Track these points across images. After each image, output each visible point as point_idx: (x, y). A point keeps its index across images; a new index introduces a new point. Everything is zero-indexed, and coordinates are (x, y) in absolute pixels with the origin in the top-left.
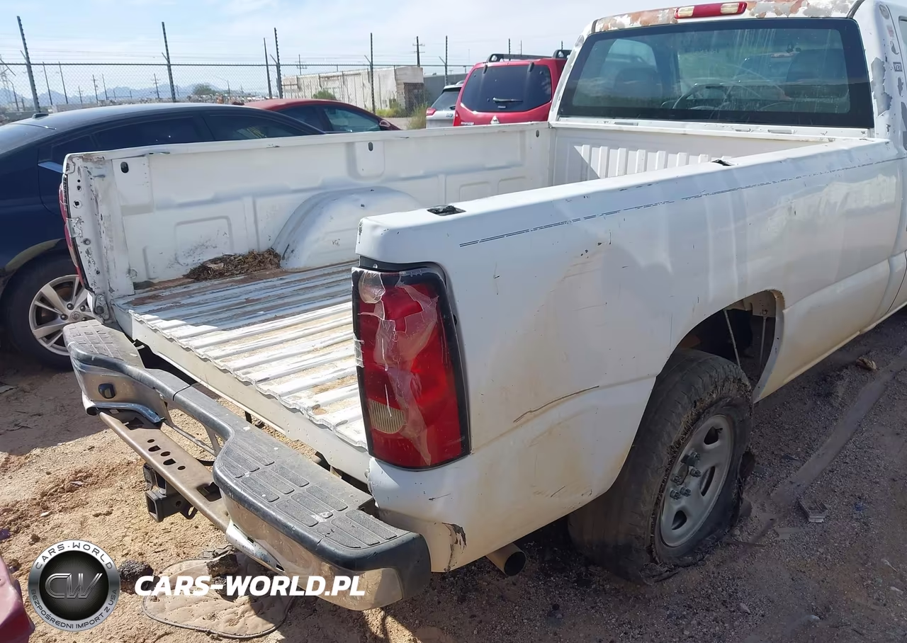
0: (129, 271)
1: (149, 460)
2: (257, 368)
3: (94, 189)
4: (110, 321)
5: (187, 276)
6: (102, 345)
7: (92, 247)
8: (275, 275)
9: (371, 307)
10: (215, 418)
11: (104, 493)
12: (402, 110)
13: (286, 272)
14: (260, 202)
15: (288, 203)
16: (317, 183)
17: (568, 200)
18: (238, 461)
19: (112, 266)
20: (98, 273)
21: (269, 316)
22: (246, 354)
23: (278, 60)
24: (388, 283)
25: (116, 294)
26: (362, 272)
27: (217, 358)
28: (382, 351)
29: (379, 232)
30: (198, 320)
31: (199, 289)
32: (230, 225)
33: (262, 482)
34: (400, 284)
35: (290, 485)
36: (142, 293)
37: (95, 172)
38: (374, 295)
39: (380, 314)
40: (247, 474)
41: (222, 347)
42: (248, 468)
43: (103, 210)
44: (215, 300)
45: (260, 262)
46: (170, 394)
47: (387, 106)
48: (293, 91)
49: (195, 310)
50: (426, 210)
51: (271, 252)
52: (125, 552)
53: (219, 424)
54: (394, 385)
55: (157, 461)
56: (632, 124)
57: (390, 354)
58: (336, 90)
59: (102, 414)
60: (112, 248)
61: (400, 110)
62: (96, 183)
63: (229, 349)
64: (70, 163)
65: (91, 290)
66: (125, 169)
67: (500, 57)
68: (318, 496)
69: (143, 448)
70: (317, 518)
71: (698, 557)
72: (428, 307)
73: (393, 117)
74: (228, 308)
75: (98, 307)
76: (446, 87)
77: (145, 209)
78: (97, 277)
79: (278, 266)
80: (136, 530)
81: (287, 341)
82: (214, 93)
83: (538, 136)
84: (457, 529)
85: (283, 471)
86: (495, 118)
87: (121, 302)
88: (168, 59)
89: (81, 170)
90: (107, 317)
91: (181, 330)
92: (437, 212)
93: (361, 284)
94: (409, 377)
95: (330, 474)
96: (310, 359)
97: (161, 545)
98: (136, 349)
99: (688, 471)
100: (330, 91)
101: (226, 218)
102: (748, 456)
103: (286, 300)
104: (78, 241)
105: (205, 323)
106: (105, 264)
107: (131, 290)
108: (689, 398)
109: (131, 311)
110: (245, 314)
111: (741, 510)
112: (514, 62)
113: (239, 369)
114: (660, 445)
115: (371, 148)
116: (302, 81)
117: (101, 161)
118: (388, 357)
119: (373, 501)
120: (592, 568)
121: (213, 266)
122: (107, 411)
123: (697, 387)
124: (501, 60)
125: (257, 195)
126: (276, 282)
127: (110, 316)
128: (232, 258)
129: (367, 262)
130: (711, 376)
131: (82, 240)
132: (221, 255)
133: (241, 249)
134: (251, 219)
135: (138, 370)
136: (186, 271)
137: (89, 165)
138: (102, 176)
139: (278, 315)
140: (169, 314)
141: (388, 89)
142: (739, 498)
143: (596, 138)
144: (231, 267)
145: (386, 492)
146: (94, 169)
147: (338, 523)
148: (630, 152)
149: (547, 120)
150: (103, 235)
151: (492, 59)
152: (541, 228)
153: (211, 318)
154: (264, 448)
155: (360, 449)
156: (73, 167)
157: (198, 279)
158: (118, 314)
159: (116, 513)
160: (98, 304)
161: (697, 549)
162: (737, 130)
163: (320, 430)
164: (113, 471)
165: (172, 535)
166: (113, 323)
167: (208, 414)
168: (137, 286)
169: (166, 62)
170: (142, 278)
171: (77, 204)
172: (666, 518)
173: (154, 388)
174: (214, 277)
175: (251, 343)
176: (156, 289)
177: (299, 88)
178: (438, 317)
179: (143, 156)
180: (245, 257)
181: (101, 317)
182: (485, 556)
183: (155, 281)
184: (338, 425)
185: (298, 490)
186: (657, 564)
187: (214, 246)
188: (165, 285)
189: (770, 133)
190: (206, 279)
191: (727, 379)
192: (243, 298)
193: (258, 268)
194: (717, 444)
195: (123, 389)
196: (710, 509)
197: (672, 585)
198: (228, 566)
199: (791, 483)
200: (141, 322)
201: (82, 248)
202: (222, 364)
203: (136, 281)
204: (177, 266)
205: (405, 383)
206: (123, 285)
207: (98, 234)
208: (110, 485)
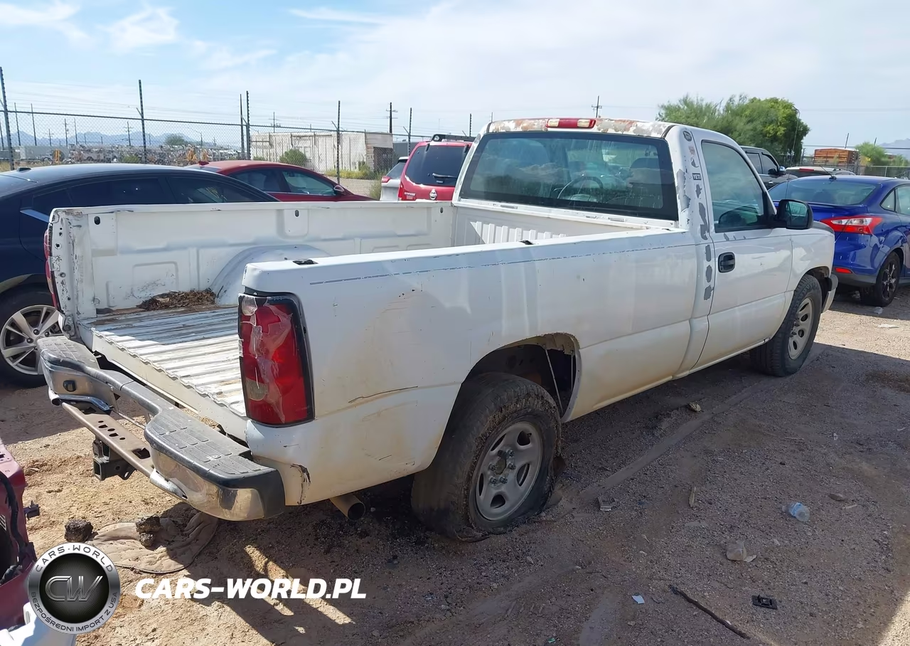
0: (94, 299)
1: (99, 434)
2: (182, 369)
3: (72, 235)
4: (75, 337)
5: (139, 307)
6: (69, 352)
7: (66, 279)
8: (209, 309)
9: (248, 318)
10: (150, 402)
11: (56, 477)
12: (371, 173)
13: (219, 308)
14: (202, 251)
15: (226, 254)
16: (250, 240)
17: (392, 261)
18: (162, 426)
19: (80, 294)
20: (69, 299)
21: (199, 337)
22: (177, 361)
23: (248, 121)
24: (259, 303)
25: (82, 316)
26: (244, 296)
27: (154, 362)
28: (254, 345)
29: (257, 273)
30: (145, 337)
31: (148, 316)
32: (177, 270)
33: (178, 438)
34: (266, 304)
35: (195, 440)
36: (102, 317)
37: (74, 223)
38: (251, 310)
39: (253, 322)
40: (167, 433)
41: (161, 355)
42: (168, 430)
43: (78, 251)
44: (160, 324)
45: (198, 298)
46: (118, 385)
47: (356, 168)
48: (265, 147)
49: (143, 330)
50: (291, 261)
51: (209, 291)
52: (71, 516)
53: (153, 406)
54: (260, 368)
55: (104, 435)
56: (513, 208)
57: (259, 347)
58: (308, 149)
59: (64, 403)
60: (82, 281)
61: (368, 172)
62: (74, 231)
63: (165, 356)
64: (56, 216)
65: (62, 312)
66: (97, 221)
67: (441, 137)
68: (214, 446)
69: (95, 426)
70: (210, 458)
71: (509, 529)
72: (286, 320)
73: (362, 179)
74: (169, 330)
75: (67, 325)
76: (401, 158)
77: (110, 252)
78: (68, 303)
79: (213, 302)
80: (81, 502)
81: (209, 353)
82: (186, 144)
83: (442, 212)
84: (304, 470)
85: (192, 433)
86: (433, 191)
87: (86, 322)
88: (142, 114)
89: (64, 221)
90: (73, 334)
91: (130, 343)
92: (300, 263)
93: (243, 303)
94: (270, 363)
95: (226, 437)
96: (223, 366)
97: (100, 512)
98: (95, 358)
99: (506, 465)
100: (302, 150)
101: (175, 263)
102: (559, 460)
103: (214, 327)
104: (56, 274)
105: (150, 340)
106: (75, 293)
107: (94, 314)
108: (495, 405)
109: (93, 329)
110: (180, 335)
111: (551, 500)
112: (453, 143)
113: (169, 369)
114: (471, 435)
115: (297, 214)
116: (274, 138)
117: (80, 215)
118: (258, 350)
119: (250, 452)
120: (427, 533)
121: (160, 300)
122: (69, 402)
123: (502, 397)
124: (443, 140)
125: (201, 246)
126: (208, 313)
127: (76, 333)
128: (177, 294)
129: (249, 291)
130: (515, 391)
131: (59, 273)
132: (167, 292)
133: (184, 287)
134: (194, 264)
135: (95, 370)
136: (140, 302)
137: (70, 217)
138: (80, 226)
139: (205, 336)
140: (122, 332)
141: (357, 152)
142: (550, 490)
143: (486, 217)
144: (175, 302)
145: (257, 442)
146: (74, 221)
147: (223, 461)
148: (510, 229)
149: (451, 200)
150: (76, 271)
151: (435, 139)
152: (370, 277)
153: (154, 337)
154: (181, 420)
155: (242, 418)
156: (58, 219)
157: (148, 309)
158: (83, 332)
159: (65, 491)
160: (66, 324)
161: (509, 523)
162: (587, 217)
163: (220, 408)
164: (64, 462)
165: (110, 506)
166: (78, 338)
167: (144, 399)
168: (99, 311)
169: (140, 117)
170: (104, 306)
171: (58, 246)
172: (485, 498)
173: (107, 383)
174: (161, 308)
175: (182, 354)
176: (114, 315)
177: (271, 145)
178: (292, 327)
179: (112, 212)
180: (187, 294)
181: (68, 333)
182: (329, 499)
183: (113, 309)
184: (232, 404)
185: (200, 443)
186: (473, 528)
187: (163, 284)
188: (122, 312)
189: (609, 221)
190: (154, 309)
191: (528, 395)
192: (181, 324)
193: (196, 303)
194: (529, 446)
195: (83, 385)
196: (525, 497)
197: (483, 545)
198: (152, 525)
199: (599, 485)
200: (101, 337)
201: (58, 280)
202: (158, 366)
203: (99, 308)
204: (131, 298)
205: (268, 367)
206: (88, 309)
207: (72, 270)
208: (62, 472)
